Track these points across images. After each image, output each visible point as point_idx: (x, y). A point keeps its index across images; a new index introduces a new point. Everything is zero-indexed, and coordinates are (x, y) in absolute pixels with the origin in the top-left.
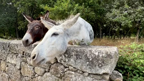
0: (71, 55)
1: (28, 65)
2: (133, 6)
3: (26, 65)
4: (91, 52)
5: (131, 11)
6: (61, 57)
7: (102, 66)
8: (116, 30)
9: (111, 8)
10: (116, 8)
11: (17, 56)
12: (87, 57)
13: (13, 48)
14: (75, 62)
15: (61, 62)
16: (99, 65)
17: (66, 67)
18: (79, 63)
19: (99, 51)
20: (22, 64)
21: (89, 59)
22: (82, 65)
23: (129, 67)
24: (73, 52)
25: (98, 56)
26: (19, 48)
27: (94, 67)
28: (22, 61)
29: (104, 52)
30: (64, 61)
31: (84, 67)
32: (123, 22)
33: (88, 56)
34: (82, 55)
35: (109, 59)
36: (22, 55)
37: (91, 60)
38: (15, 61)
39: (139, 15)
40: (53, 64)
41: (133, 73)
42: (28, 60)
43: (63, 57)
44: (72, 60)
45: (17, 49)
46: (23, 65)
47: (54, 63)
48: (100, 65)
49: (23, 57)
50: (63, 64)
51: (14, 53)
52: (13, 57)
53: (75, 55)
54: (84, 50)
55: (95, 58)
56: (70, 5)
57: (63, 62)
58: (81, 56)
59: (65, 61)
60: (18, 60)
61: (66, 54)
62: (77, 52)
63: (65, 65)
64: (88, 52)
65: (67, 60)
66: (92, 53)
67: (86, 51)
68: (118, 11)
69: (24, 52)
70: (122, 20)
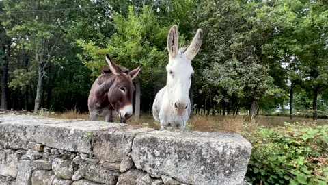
0: (167, 152)
1: (52, 177)
2: (245, 61)
3: (49, 178)
4: (209, 146)
5: (242, 69)
6: (144, 158)
7: (230, 173)
8: (218, 101)
9: (210, 60)
10: (219, 62)
11: (20, 156)
12: (201, 156)
13: (9, 135)
14: (177, 166)
15: (143, 167)
16: (224, 172)
17: (155, 179)
18: (186, 167)
19: (225, 145)
20: (36, 175)
21: (206, 159)
22: (191, 173)
23: (260, 171)
24: (172, 145)
25: (224, 153)
26: (28, 137)
27: (215, 175)
28: (37, 169)
29: (234, 146)
30: (150, 165)
31: (196, 176)
32: (230, 89)
33: (203, 154)
34: (190, 152)
35: (243, 158)
36: (38, 154)
37: (209, 161)
38: (12, 168)
39: (254, 77)
40: (125, 172)
41: (268, 180)
42: (54, 165)
43: (150, 156)
44: (169, 162)
45: (22, 138)
46: (39, 178)
47: (127, 170)
48: (227, 172)
49: (41, 157)
50: (148, 171)
51: (13, 149)
52: (5, 159)
53: (175, 152)
54: (196, 143)
55: (217, 157)
56: (141, 48)
57: (148, 168)
58: (189, 154)
59: (153, 166)
60: (23, 166)
61: (156, 151)
62: (180, 145)
63: (153, 173)
64: (204, 146)
65: (158, 163)
66: (211, 148)
67: (199, 145)
68: (223, 68)
69: (43, 146)
70: (228, 84)
